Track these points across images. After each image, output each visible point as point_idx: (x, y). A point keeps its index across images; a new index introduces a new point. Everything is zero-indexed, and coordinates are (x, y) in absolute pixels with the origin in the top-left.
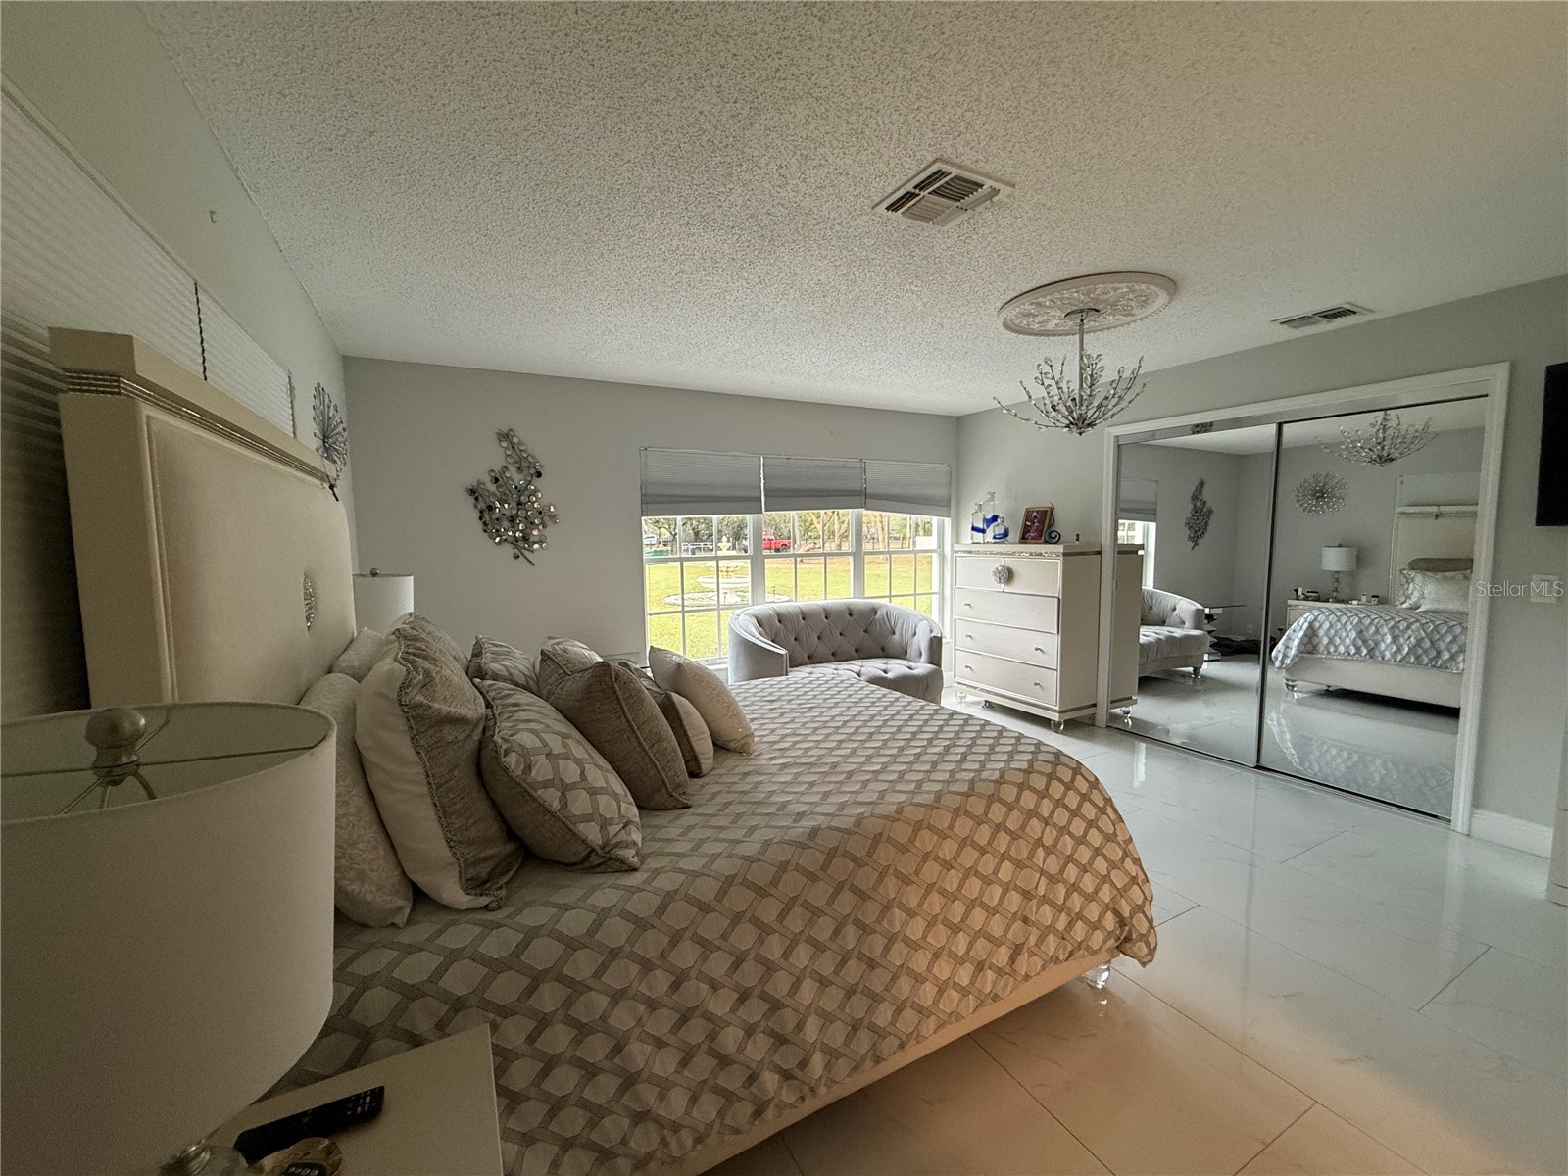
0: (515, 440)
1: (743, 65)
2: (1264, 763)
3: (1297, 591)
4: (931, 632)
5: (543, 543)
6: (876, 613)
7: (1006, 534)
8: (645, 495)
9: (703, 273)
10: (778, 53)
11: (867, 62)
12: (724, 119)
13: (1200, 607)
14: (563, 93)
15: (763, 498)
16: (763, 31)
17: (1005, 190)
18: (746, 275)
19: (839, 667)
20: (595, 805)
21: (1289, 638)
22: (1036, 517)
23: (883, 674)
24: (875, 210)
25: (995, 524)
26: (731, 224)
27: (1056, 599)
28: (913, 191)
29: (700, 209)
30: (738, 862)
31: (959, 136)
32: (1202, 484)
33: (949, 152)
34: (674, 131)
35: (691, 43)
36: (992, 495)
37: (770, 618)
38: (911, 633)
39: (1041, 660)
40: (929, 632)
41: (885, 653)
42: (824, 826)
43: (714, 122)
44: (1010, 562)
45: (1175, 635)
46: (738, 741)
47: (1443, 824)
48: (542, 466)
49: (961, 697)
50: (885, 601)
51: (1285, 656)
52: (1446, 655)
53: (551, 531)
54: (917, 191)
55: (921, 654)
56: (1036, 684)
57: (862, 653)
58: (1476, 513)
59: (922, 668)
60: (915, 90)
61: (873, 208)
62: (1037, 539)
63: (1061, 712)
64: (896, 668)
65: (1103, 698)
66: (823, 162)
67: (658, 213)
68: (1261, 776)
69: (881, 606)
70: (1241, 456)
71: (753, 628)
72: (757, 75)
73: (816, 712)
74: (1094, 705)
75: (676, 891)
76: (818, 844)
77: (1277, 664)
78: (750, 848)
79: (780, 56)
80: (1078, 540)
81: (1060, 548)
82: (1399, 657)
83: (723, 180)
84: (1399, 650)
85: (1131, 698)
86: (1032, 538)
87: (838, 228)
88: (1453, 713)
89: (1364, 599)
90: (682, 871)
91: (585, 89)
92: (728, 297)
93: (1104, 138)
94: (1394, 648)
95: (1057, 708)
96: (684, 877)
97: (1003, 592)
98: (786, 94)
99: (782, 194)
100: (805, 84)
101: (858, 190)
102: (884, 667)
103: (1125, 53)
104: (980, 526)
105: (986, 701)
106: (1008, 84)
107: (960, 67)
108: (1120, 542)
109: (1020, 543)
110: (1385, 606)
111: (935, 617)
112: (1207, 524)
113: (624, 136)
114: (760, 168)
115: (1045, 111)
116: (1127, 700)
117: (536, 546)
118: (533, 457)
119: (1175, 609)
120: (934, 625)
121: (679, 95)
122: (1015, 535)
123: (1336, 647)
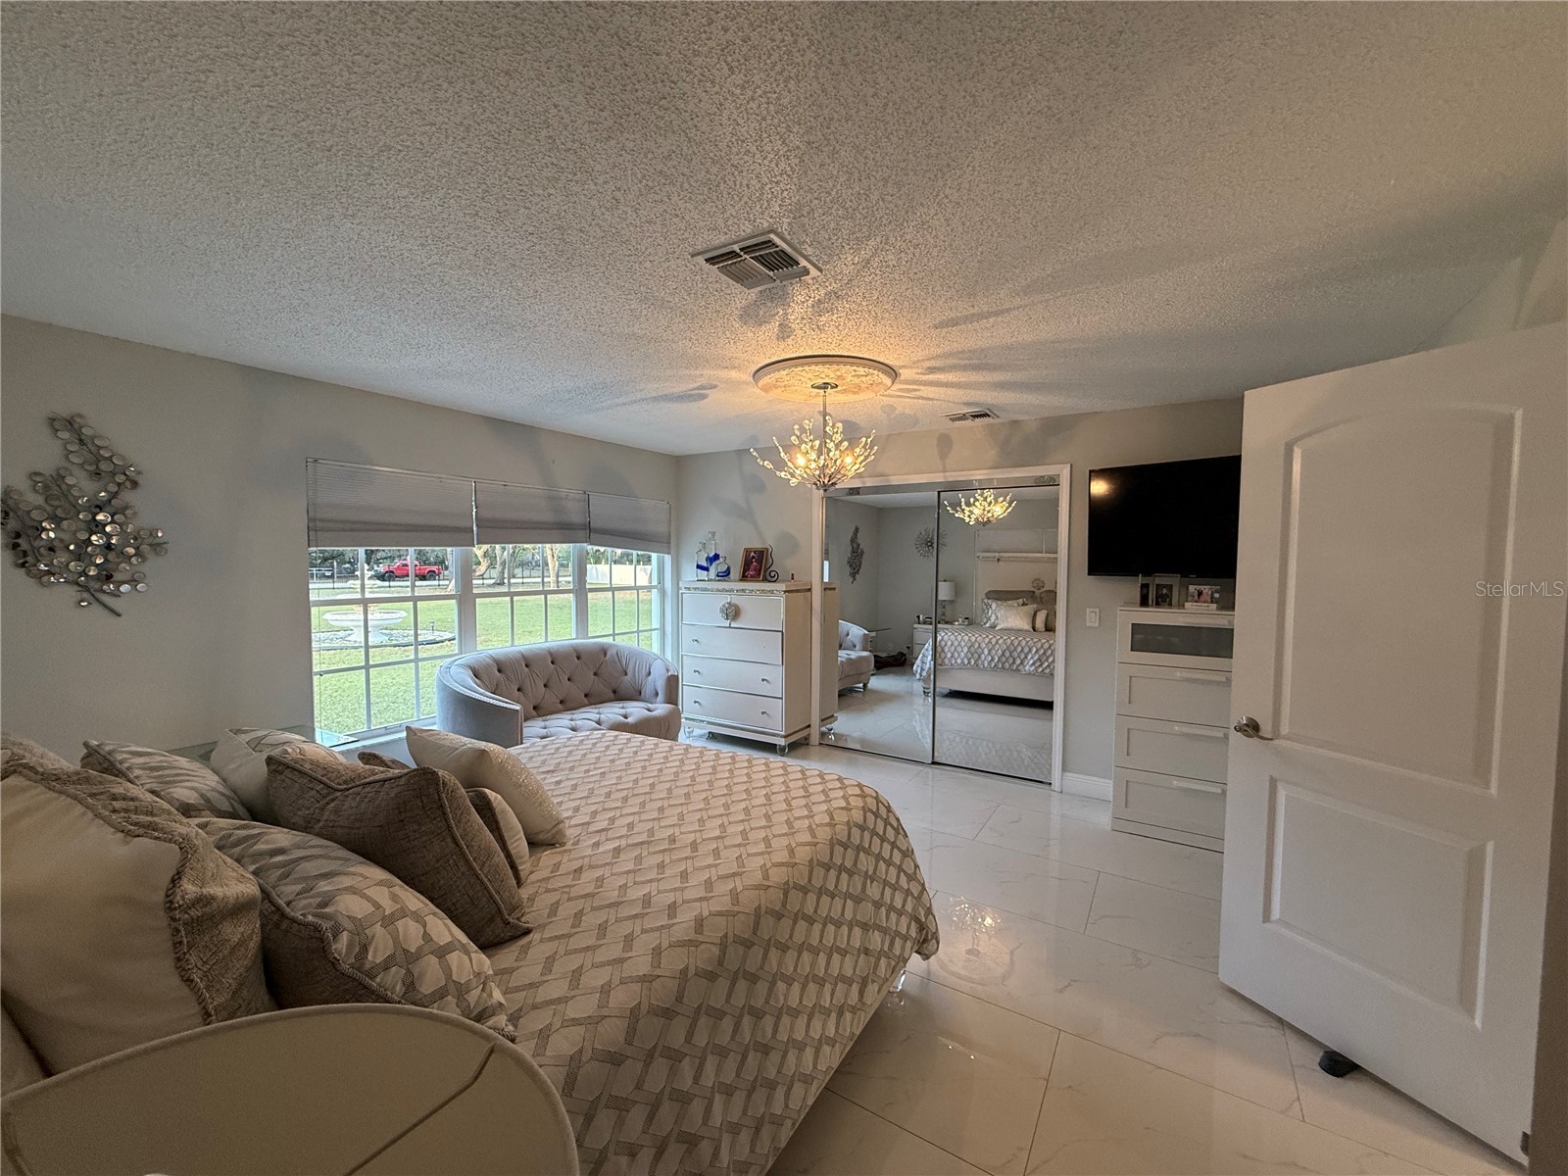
0: (86, 431)
1: (629, 78)
2: (937, 760)
3: (918, 617)
4: (668, 671)
5: (138, 582)
6: (605, 655)
7: (727, 573)
8: (314, 520)
9: (468, 271)
10: (673, 82)
11: (753, 125)
12: (579, 122)
13: (866, 632)
14: (377, 13)
15: (475, 529)
16: (668, 54)
17: (814, 272)
18: (520, 285)
19: (574, 716)
20: (447, 971)
21: (924, 656)
22: (753, 557)
23: (623, 719)
24: (695, 258)
25: (717, 562)
26: (531, 229)
27: (780, 634)
28: (738, 251)
29: (501, 203)
30: (636, 987)
31: (800, 217)
32: (857, 530)
33: (784, 228)
34: (511, 112)
35: (582, 32)
36: (714, 534)
37: (487, 667)
38: (644, 672)
39: (764, 689)
40: (665, 671)
41: (618, 696)
42: (706, 913)
43: (567, 121)
44: (736, 599)
45: (852, 657)
46: (549, 831)
47: (1047, 787)
48: (139, 473)
49: (689, 733)
50: (610, 640)
51: (922, 669)
52: (1018, 662)
53: (153, 565)
54: (742, 253)
55: (657, 694)
56: (763, 713)
57: (592, 699)
58: (1056, 559)
59: (661, 709)
60: (782, 165)
61: (692, 256)
62: (755, 578)
63: (785, 737)
64: (636, 711)
65: (815, 720)
66: (665, 199)
67: (441, 193)
68: (937, 771)
69: (611, 645)
70: (880, 509)
71: (470, 681)
72: (640, 94)
73: (611, 779)
74: (809, 726)
75: (581, 1051)
76: (709, 936)
77: (918, 676)
78: (641, 965)
79: (673, 85)
80: (793, 578)
81: (782, 587)
82: (993, 665)
83: (545, 182)
84: (992, 659)
85: (833, 716)
86: (752, 576)
87: (648, 264)
88: (1048, 706)
89: (960, 620)
90: (576, 1022)
91: (412, 23)
92: (487, 304)
93: (903, 255)
94: (990, 658)
95: (783, 733)
96: (581, 1030)
97: (730, 627)
98: (661, 124)
99: (606, 216)
100: (685, 122)
101: (687, 235)
102: (623, 711)
103: (946, 197)
104: (705, 564)
105: (710, 733)
106: (858, 189)
107: (828, 161)
109: (741, 580)
110: (974, 626)
111: (669, 656)
112: (860, 563)
113: (440, 94)
114: (596, 184)
115: (873, 219)
116: (831, 718)
117: (125, 588)
118: (123, 458)
119: (848, 635)
120: (670, 664)
121: (538, 79)
122: (736, 573)
123: (956, 660)
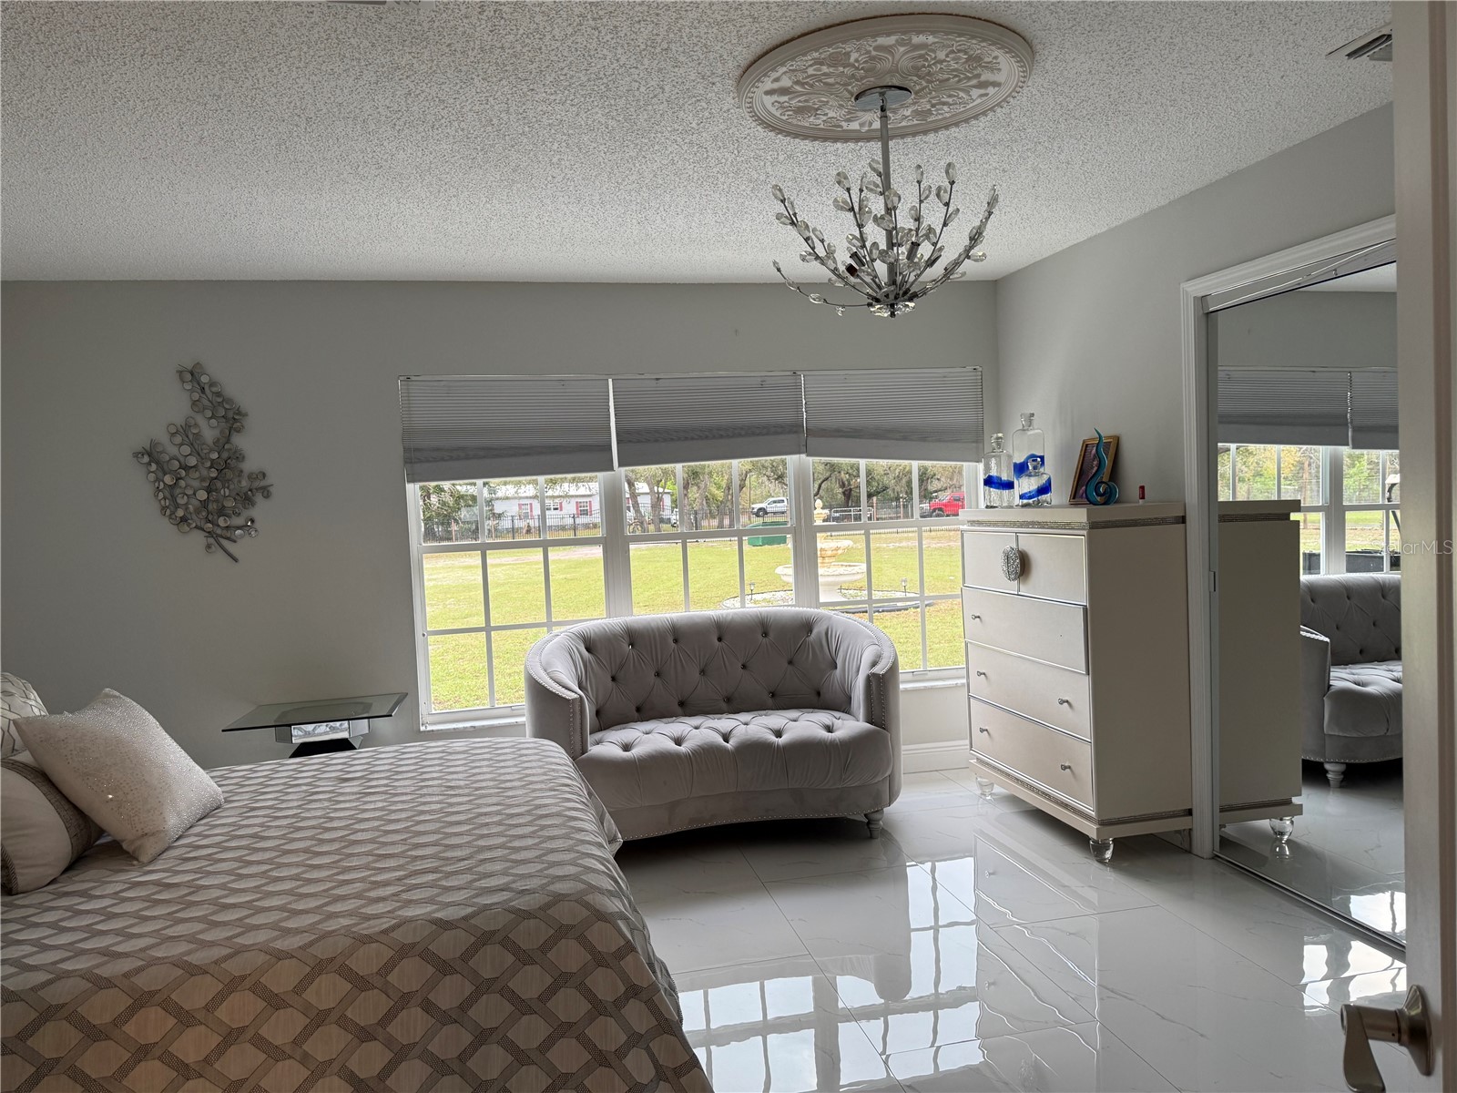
0: (204, 379)
5: (251, 527)
6: (810, 633)
8: (409, 449)
15: (615, 445)
27: (1083, 612)
36: (1030, 419)
37: (611, 641)
44: (1033, 541)
48: (243, 414)
49: (986, 787)
53: (260, 510)
56: (1066, 769)
63: (1109, 823)
69: (819, 619)
74: (1187, 810)
80: (1143, 498)
81: (1082, 516)
97: (1014, 594)
104: (1005, 476)
108: (1224, 495)
116: (1283, 806)
117: (239, 532)
118: (231, 403)
